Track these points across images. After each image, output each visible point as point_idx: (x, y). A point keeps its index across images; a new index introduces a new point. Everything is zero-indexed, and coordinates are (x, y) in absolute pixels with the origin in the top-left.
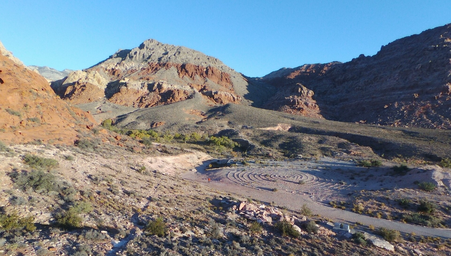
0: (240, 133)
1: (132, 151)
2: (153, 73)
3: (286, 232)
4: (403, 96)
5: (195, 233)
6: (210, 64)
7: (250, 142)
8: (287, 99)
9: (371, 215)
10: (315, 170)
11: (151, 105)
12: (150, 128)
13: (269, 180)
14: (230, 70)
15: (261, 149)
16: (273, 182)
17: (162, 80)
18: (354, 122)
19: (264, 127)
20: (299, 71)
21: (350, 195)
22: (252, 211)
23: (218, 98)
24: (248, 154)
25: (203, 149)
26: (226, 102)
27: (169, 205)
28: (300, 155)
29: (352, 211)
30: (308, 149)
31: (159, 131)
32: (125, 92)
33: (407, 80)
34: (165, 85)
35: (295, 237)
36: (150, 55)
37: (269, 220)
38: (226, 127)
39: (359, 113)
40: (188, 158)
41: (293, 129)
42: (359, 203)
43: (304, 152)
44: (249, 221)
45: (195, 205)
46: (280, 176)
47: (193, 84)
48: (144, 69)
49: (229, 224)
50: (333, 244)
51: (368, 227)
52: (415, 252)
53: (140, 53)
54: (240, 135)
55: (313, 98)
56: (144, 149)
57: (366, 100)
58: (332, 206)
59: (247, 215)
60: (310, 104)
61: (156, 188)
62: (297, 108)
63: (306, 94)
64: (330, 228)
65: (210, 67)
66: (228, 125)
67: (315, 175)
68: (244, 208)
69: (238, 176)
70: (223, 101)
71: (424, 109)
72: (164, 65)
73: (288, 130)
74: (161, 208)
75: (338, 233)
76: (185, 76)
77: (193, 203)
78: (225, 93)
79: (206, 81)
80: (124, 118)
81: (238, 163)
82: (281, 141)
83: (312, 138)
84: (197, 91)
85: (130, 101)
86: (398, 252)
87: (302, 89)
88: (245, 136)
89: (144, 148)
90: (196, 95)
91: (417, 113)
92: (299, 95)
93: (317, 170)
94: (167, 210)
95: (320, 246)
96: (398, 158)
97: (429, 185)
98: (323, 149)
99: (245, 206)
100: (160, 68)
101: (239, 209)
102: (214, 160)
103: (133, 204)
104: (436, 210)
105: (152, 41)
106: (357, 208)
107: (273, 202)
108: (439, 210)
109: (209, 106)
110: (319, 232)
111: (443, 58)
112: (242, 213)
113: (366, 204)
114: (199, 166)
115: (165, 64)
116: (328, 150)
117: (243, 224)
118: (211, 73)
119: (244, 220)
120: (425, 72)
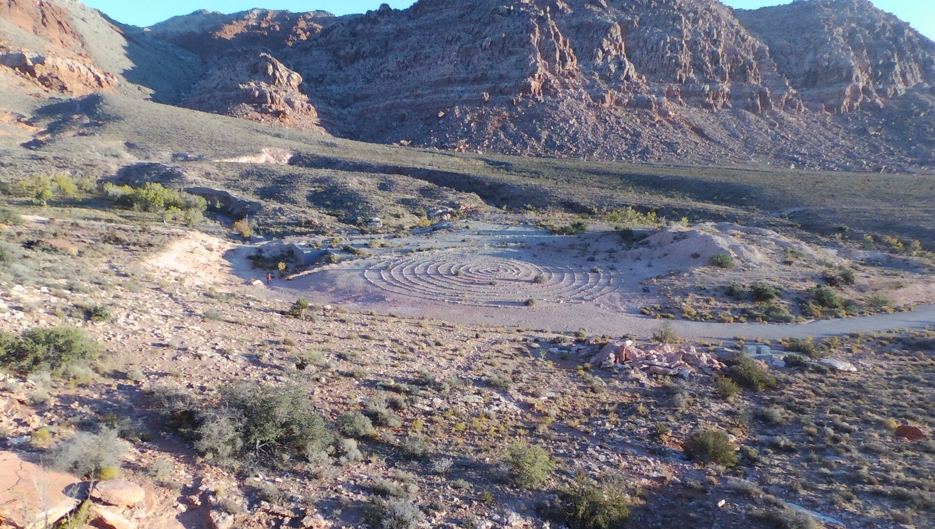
0: (185, 174)
8: (246, 90)
9: (717, 320)
18: (391, 143)
19: (233, 157)
23: (49, 74)
26: (76, 89)
28: (377, 219)
30: (379, 204)
40: (192, 252)
41: (300, 160)
42: (680, 302)
43: (377, 212)
54: (189, 177)
57: (405, 100)
62: (270, 110)
63: (285, 79)
68: (629, 355)
70: (67, 86)
71: (499, 121)
73: (287, 161)
78: (69, 61)
82: (304, 190)
83: (364, 180)
87: (275, 68)
88: (205, 180)
96: (529, 211)
97: (724, 258)
98: (404, 203)
99: (627, 349)
101: (620, 359)
106: (689, 313)
113: (691, 303)
116: (415, 205)
120: (496, 53)
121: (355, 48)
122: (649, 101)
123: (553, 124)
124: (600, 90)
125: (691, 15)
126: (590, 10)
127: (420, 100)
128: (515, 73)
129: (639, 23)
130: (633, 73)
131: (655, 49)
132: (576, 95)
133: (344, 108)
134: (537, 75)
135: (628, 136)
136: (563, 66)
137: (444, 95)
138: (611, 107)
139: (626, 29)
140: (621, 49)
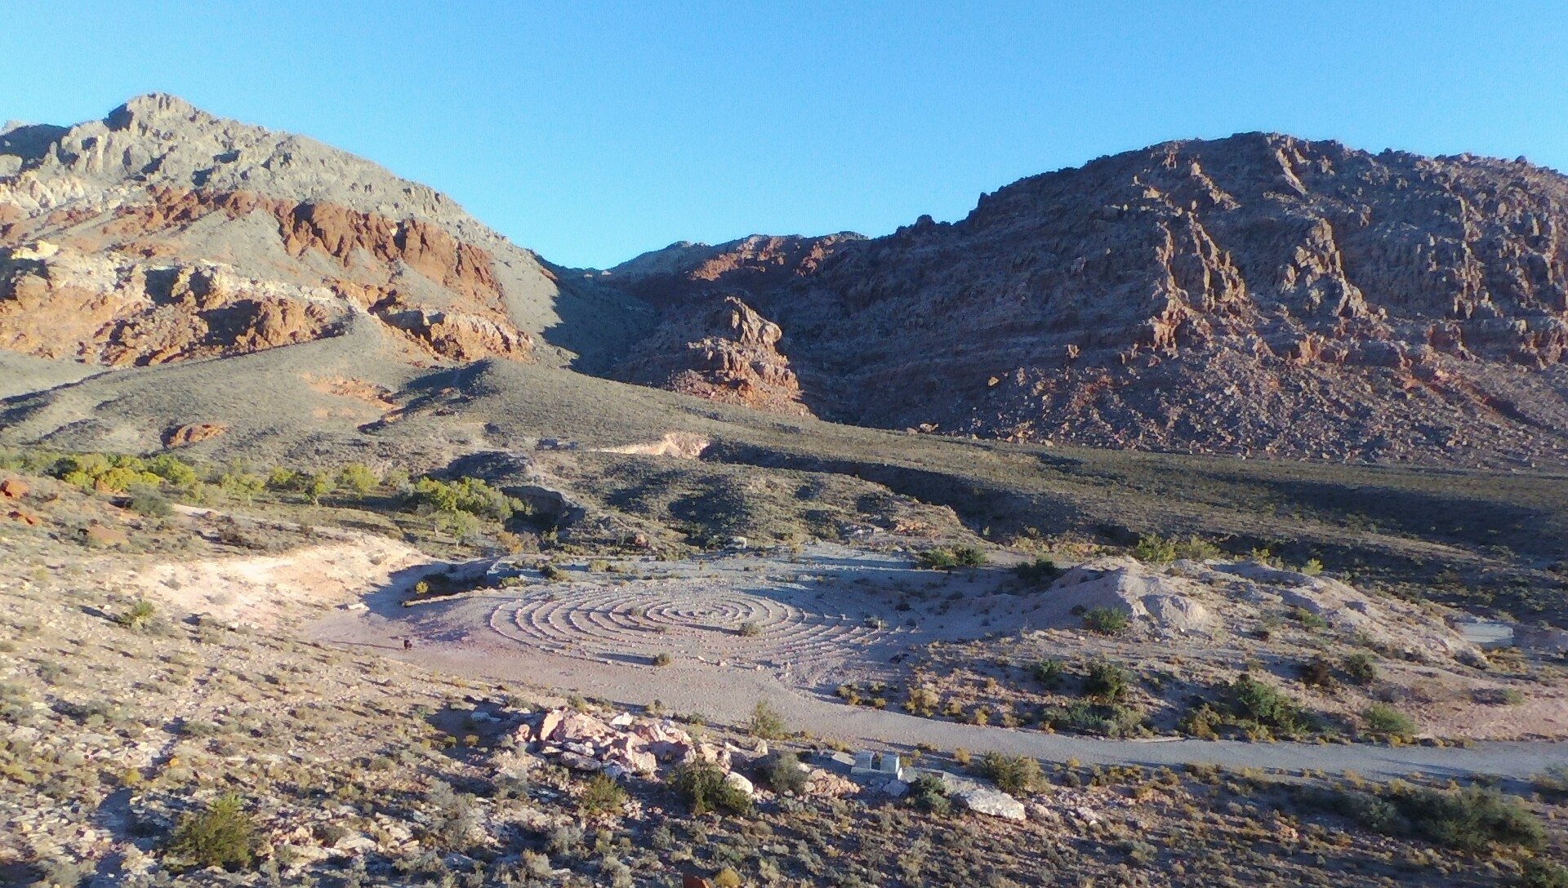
0: (529, 467)
1: (82, 543)
2: (173, 229)
3: (705, 799)
4: (1039, 349)
5: (376, 839)
6: (413, 209)
7: (568, 497)
8: (696, 350)
9: (958, 719)
10: (789, 585)
11: (163, 357)
12: (161, 446)
13: (641, 626)
14: (492, 239)
15: (606, 523)
16: (654, 634)
17: (213, 258)
18: (903, 428)
19: (616, 446)
20: (735, 256)
21: (897, 660)
22: (586, 739)
23: (446, 337)
24: (560, 540)
25: (389, 525)
26: (475, 353)
27: (262, 745)
28: (741, 539)
29: (904, 710)
30: (766, 517)
31: (201, 457)
32: (39, 300)
33: (1050, 304)
34: (225, 280)
35: (736, 813)
36: (156, 155)
37: (647, 764)
38: (479, 445)
39: (916, 398)
40: (332, 563)
41: (716, 451)
42: (924, 682)
43: (752, 529)
44: (576, 773)
45: (368, 737)
46: (676, 613)
47: (346, 280)
48: (130, 211)
49: (504, 792)
50: (853, 822)
51: (953, 756)
52: (1078, 816)
53: (109, 144)
54: (531, 471)
55: (780, 347)
56: (136, 533)
57: (937, 360)
58: (845, 700)
59: (568, 755)
60: (769, 369)
61: (203, 682)
62: (726, 379)
63: (756, 333)
64: (842, 770)
65: (414, 222)
66: (485, 436)
67: (790, 604)
68: (558, 733)
69: (528, 618)
70: (465, 351)
71: (1092, 391)
72: (221, 200)
73: (698, 453)
74: (230, 759)
75: (867, 783)
76: (311, 250)
77: (360, 730)
78: (474, 319)
79: (400, 274)
80: (35, 407)
81: (528, 574)
82: (675, 493)
83: (777, 481)
84: (361, 309)
85: (64, 336)
86: (1036, 821)
87: (743, 317)
88: (551, 476)
89: (138, 528)
90: (356, 325)
91: (1075, 404)
92: (736, 335)
93: (796, 586)
94: (254, 765)
95: (816, 833)
96: (1027, 540)
97: (1110, 616)
98: (811, 517)
99: (561, 724)
100: (203, 209)
101: (538, 736)
102: (435, 564)
103: (104, 754)
104: (1130, 688)
105: (166, 102)
106: (920, 702)
107: (657, 703)
108: (1136, 685)
109: (411, 367)
110: (809, 787)
111: (1140, 246)
112: (550, 750)
113: (946, 685)
114: (376, 590)
115: (227, 196)
116: (828, 521)
117: (555, 788)
118: (418, 244)
119: (560, 775)
120: (1095, 281)
121: (871, 284)
122: (1392, 351)
123: (1193, 396)
124: (1289, 333)
125: (1481, 197)
126: (1275, 201)
127: (962, 359)
128: (1129, 312)
129: (1371, 217)
130: (1359, 305)
131: (1404, 258)
132: (1242, 344)
133: (843, 373)
134: (1165, 314)
135: (1343, 416)
136: (1218, 297)
137: (1001, 352)
138: (1312, 363)
139: (1343, 229)
140: (1334, 263)
